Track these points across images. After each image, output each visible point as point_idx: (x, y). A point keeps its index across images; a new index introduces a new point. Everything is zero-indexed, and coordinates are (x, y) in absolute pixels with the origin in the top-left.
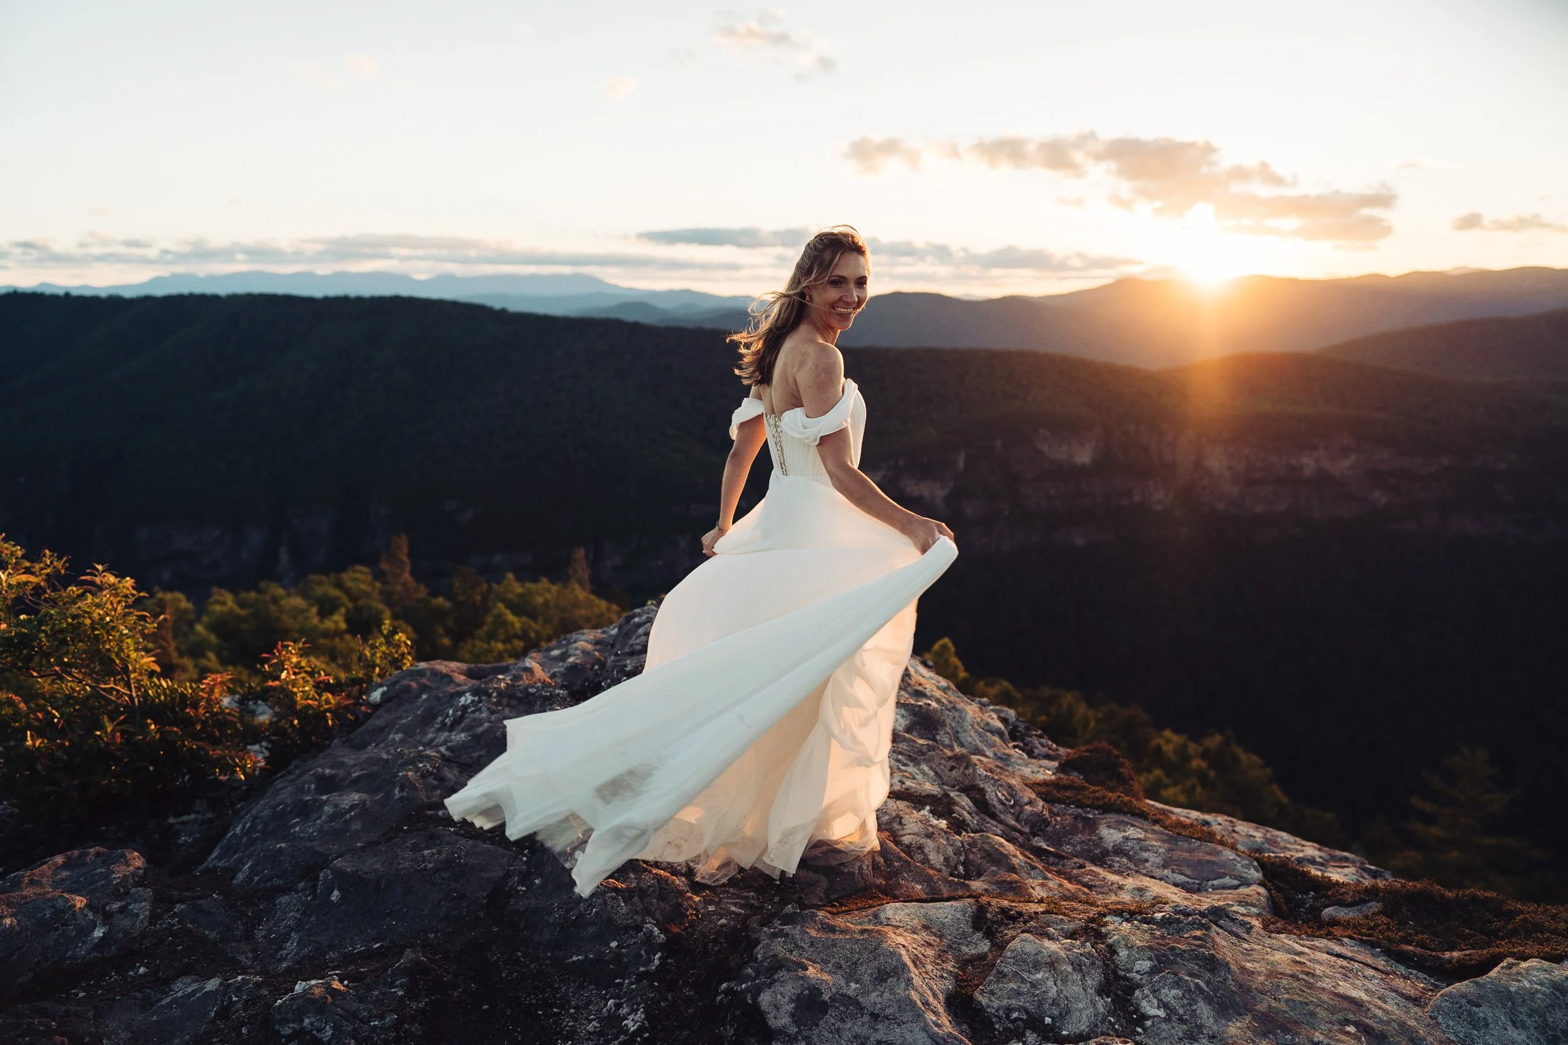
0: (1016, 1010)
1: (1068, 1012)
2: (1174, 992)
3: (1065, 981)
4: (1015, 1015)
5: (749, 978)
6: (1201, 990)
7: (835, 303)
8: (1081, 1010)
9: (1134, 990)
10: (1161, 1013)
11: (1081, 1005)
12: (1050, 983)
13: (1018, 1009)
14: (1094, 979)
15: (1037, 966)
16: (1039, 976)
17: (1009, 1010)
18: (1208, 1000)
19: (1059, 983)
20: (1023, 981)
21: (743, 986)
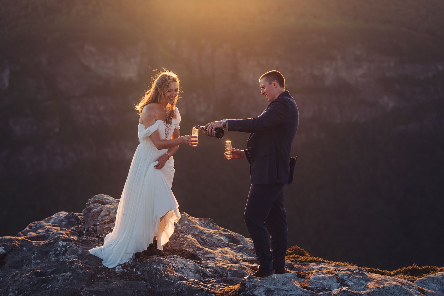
0: (318, 287)
1: (331, 286)
2: (355, 280)
3: (328, 281)
4: (319, 288)
5: (248, 291)
6: (361, 278)
7: (169, 96)
8: (334, 286)
9: (345, 281)
10: (353, 283)
11: (334, 285)
12: (325, 282)
13: (319, 287)
14: (335, 280)
15: (320, 280)
16: (321, 281)
17: (317, 288)
18: (363, 280)
19: (327, 282)
20: (318, 283)
21: (247, 292)
